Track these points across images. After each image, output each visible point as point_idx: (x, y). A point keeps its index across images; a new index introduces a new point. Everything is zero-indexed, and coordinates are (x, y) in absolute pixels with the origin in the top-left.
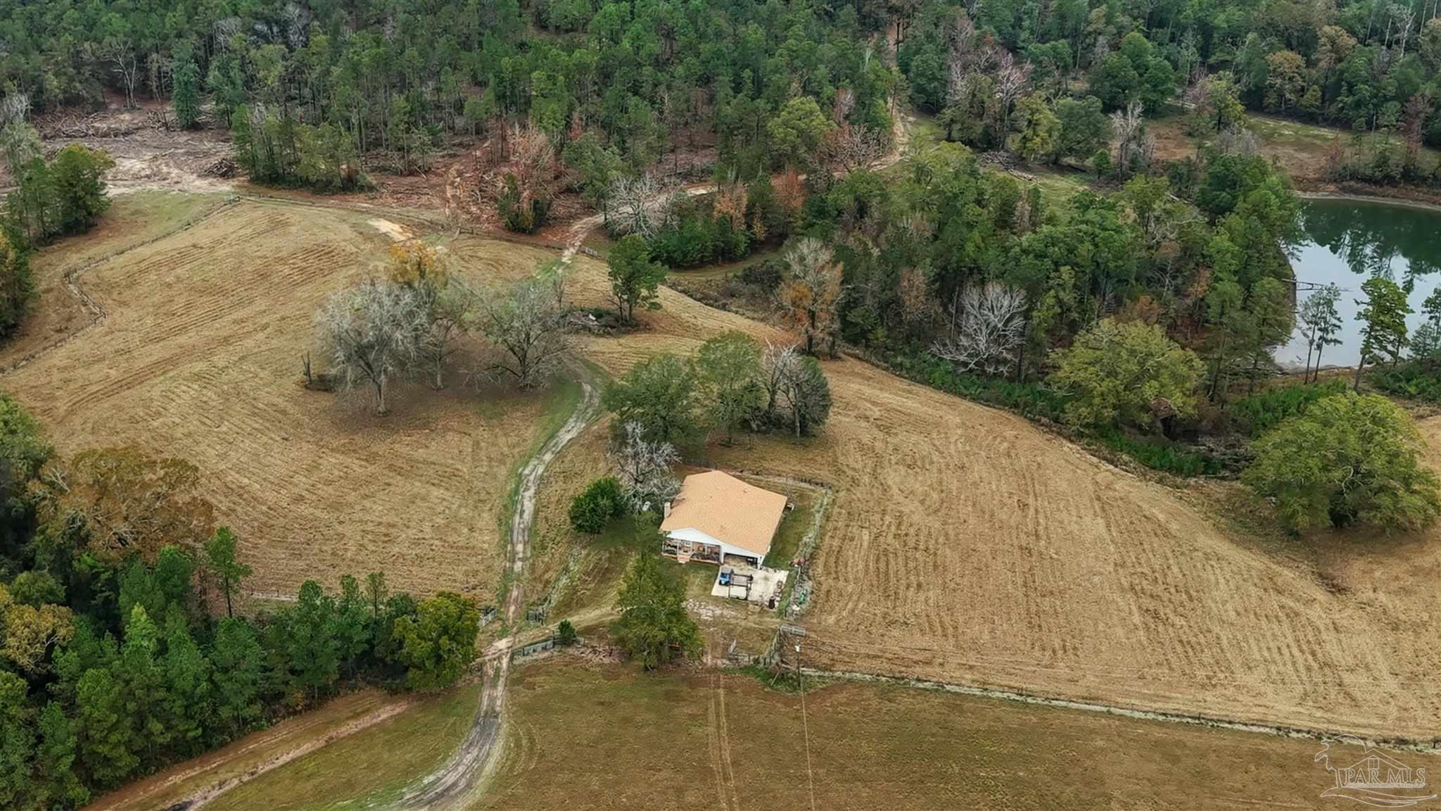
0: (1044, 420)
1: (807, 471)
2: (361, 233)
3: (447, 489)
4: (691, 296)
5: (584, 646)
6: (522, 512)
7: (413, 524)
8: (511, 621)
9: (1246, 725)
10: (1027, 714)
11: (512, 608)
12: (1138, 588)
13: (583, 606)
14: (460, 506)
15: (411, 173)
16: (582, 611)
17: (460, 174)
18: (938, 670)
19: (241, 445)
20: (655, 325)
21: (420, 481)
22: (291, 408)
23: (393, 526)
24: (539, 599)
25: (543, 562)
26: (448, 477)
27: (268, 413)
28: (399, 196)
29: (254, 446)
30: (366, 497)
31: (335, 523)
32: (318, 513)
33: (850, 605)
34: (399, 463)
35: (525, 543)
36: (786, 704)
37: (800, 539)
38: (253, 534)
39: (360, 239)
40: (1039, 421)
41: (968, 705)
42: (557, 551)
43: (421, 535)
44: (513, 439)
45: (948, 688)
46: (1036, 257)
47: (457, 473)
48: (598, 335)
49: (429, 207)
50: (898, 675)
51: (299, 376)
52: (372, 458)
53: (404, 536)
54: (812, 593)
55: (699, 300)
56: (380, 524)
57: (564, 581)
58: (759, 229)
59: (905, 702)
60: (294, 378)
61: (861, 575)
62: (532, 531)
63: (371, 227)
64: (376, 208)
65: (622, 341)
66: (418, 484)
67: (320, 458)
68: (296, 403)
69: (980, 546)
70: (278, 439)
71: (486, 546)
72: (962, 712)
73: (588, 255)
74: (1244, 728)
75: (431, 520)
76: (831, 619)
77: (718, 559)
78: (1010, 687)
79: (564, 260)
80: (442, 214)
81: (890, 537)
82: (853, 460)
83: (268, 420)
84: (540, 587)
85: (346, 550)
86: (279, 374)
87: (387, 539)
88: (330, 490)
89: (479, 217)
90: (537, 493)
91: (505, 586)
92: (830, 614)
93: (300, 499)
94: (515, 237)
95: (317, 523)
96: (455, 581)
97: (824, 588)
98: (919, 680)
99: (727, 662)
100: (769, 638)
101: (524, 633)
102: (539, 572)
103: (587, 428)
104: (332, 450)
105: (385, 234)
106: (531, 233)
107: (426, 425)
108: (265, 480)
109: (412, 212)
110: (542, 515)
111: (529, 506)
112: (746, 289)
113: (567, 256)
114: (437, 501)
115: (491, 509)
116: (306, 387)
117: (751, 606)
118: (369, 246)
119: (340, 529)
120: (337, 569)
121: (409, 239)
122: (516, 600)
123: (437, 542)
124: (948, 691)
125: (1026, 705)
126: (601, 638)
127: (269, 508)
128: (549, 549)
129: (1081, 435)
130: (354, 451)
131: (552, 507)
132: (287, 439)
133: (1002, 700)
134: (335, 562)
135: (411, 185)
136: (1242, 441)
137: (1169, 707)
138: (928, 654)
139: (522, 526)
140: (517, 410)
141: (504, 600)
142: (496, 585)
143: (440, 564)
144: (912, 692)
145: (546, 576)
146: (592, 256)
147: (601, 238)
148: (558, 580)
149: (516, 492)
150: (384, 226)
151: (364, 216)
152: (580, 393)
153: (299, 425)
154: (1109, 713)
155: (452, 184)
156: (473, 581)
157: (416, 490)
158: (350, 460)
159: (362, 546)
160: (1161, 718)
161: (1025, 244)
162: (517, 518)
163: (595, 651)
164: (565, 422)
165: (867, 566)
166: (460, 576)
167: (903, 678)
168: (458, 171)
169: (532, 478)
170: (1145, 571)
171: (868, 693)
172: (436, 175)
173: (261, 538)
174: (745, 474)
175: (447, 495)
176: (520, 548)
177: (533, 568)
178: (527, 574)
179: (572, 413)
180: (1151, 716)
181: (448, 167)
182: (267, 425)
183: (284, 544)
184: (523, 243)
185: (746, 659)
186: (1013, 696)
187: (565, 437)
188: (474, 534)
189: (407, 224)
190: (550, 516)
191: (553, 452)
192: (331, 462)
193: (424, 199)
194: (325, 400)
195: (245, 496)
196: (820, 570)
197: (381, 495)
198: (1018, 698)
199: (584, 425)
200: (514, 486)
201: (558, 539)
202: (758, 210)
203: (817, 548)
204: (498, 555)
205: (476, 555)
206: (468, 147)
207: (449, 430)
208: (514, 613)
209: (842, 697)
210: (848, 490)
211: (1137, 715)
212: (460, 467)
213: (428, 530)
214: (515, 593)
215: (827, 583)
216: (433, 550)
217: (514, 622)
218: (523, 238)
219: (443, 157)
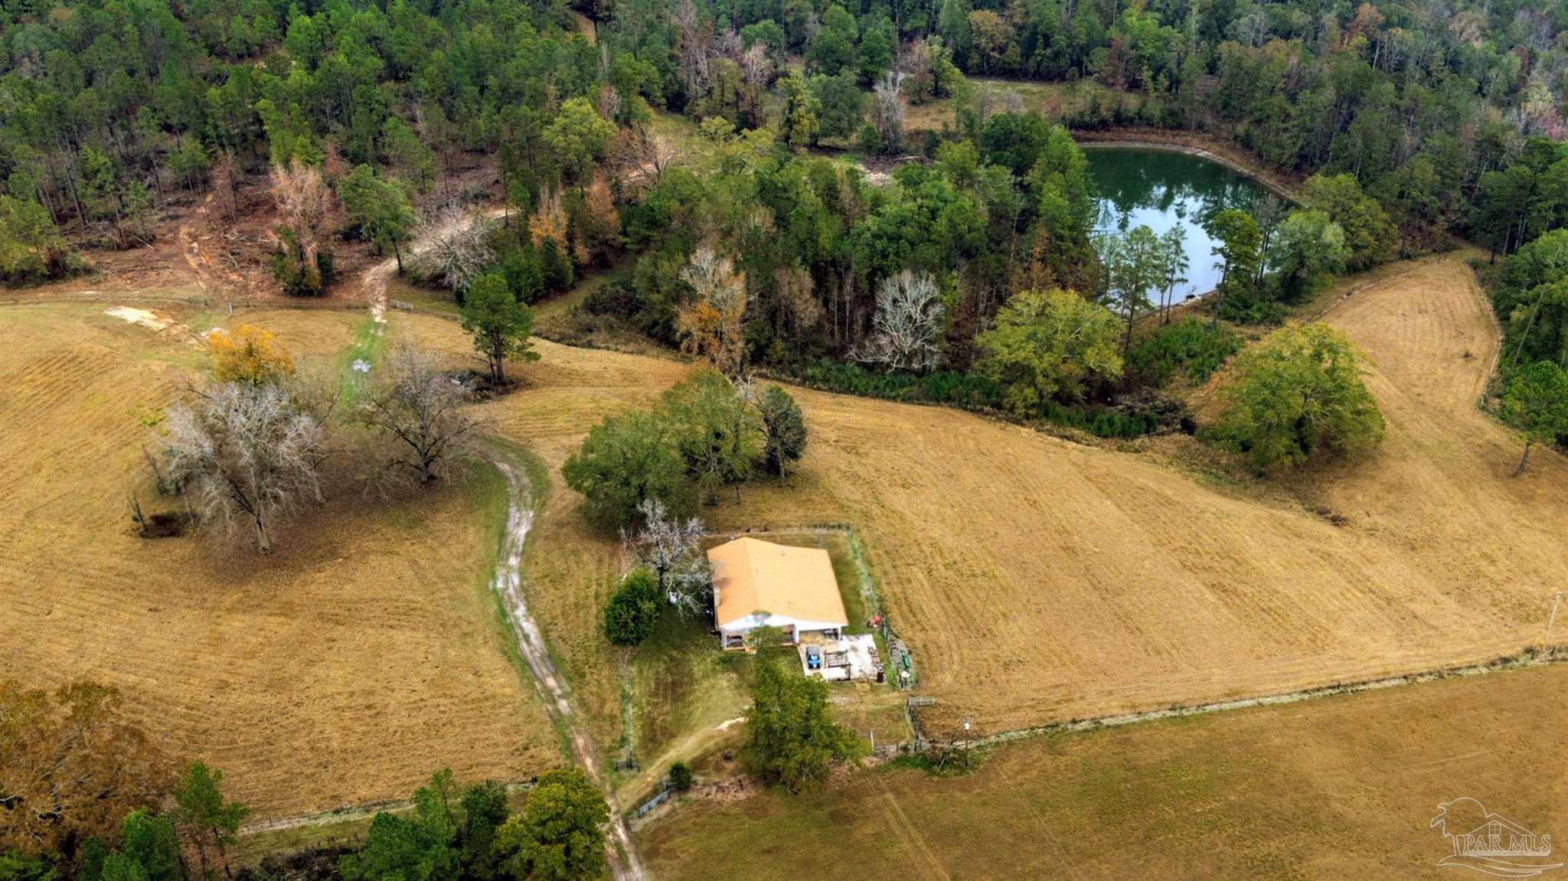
0: (987, 409)
1: (815, 516)
2: (104, 328)
3: (413, 629)
4: (547, 338)
5: (704, 785)
6: (526, 637)
7: (395, 685)
8: (597, 778)
9: (1377, 681)
10: (1193, 729)
11: (589, 762)
12: (1188, 563)
13: (673, 736)
14: (444, 647)
15: (132, 246)
16: (675, 743)
17: (194, 238)
18: (1081, 703)
19: (97, 631)
20: (532, 378)
21: (372, 627)
22: (134, 566)
23: (372, 693)
24: (614, 741)
25: (591, 693)
26: (403, 614)
27: (109, 580)
28: (130, 275)
29: (116, 627)
30: (311, 663)
31: (291, 707)
32: (259, 698)
33: (956, 658)
34: (328, 609)
35: (555, 675)
36: (963, 790)
37: (858, 595)
38: (184, 748)
39: (107, 335)
40: (982, 410)
41: (1136, 736)
42: (600, 677)
43: (414, 697)
44: (457, 549)
45: (1105, 722)
46: (891, 239)
47: (413, 605)
48: (475, 402)
49: (177, 283)
50: (1051, 722)
51: (128, 522)
52: (288, 610)
53: (393, 702)
54: (910, 652)
55: (558, 341)
56: (352, 694)
57: (631, 711)
58: (583, 253)
59: (1076, 751)
60: (118, 527)
61: (943, 619)
62: (552, 657)
63: (114, 318)
64: (108, 294)
65: (508, 403)
66: (370, 631)
67: (219, 624)
68: (141, 560)
69: (1026, 556)
70: (143, 611)
71: (508, 691)
72: (1134, 745)
73: (403, 310)
74: (1378, 686)
75: (417, 674)
76: (948, 678)
77: (792, 640)
78: (1160, 704)
79: (377, 319)
80: (199, 287)
81: (942, 569)
82: (847, 491)
83: (115, 589)
84: (607, 726)
85: (329, 739)
86: (94, 524)
87: (373, 712)
88: (255, 662)
89: (245, 286)
90: (530, 609)
91: (565, 737)
92: (942, 670)
93: (223, 686)
94: (303, 301)
95: (265, 713)
96: (496, 745)
97: (919, 644)
98: (1074, 722)
99: (875, 759)
100: (901, 718)
101: (622, 789)
102: (595, 707)
103: (537, 516)
104: (229, 610)
105: (136, 324)
106: (321, 294)
107: (333, 554)
108: (158, 670)
109: (155, 291)
110: (553, 635)
111: (529, 627)
112: (598, 321)
113: (378, 313)
114: (409, 648)
115: (485, 643)
116: (142, 536)
117: (858, 685)
118: (123, 342)
119: (302, 713)
120: (330, 768)
121: (171, 325)
122: (586, 749)
123: (442, 701)
124: (1108, 726)
125: (1183, 718)
126: (719, 769)
127: (187, 707)
128: (588, 676)
129: (1027, 417)
130: (259, 606)
131: (560, 621)
132: (156, 610)
133: (1162, 720)
134: (323, 760)
135: (138, 259)
136: (1155, 393)
137: (1303, 682)
138: (1064, 690)
139: (537, 654)
140: (438, 511)
141: (572, 752)
142: (552, 737)
143: (464, 728)
144: (1076, 738)
145: (607, 710)
146: (408, 310)
147: (404, 288)
148: (623, 711)
149: (504, 614)
150: (131, 315)
151: (96, 306)
152: (500, 476)
153: (161, 588)
154: (1261, 705)
155: (191, 250)
156: (521, 741)
157: (372, 640)
158: (261, 619)
159: (346, 731)
160: (1306, 697)
161: (874, 228)
162: (524, 645)
163: (721, 789)
164: (507, 514)
165: (943, 607)
166: (499, 738)
167: (1057, 725)
168: (189, 234)
169: (511, 591)
170: (1182, 544)
171: (1036, 753)
172: (166, 242)
173: (201, 751)
174: (752, 531)
175: (419, 636)
176: (551, 682)
177: (583, 703)
178: (581, 714)
179: (508, 501)
180: (1296, 698)
181: (175, 230)
182: (118, 595)
183: (238, 752)
184: (316, 308)
185: (892, 750)
186: (1169, 714)
187: (520, 531)
188: (482, 679)
189: (160, 307)
190: (565, 634)
191: (516, 555)
192: (234, 625)
193: (166, 274)
194: (178, 548)
195: (144, 698)
196: (901, 624)
197: (330, 656)
198: (1173, 714)
199: (531, 514)
200: (496, 607)
201: (592, 660)
202: (578, 231)
203: (881, 600)
204: (531, 698)
205: (503, 705)
206: (189, 204)
207: (368, 553)
208: (594, 764)
209: (1013, 764)
210: (867, 526)
211: (1286, 699)
212: (411, 597)
213: (420, 687)
214: (580, 742)
215: (919, 638)
216: (444, 712)
217: (602, 779)
218: (314, 301)
219: (162, 220)
